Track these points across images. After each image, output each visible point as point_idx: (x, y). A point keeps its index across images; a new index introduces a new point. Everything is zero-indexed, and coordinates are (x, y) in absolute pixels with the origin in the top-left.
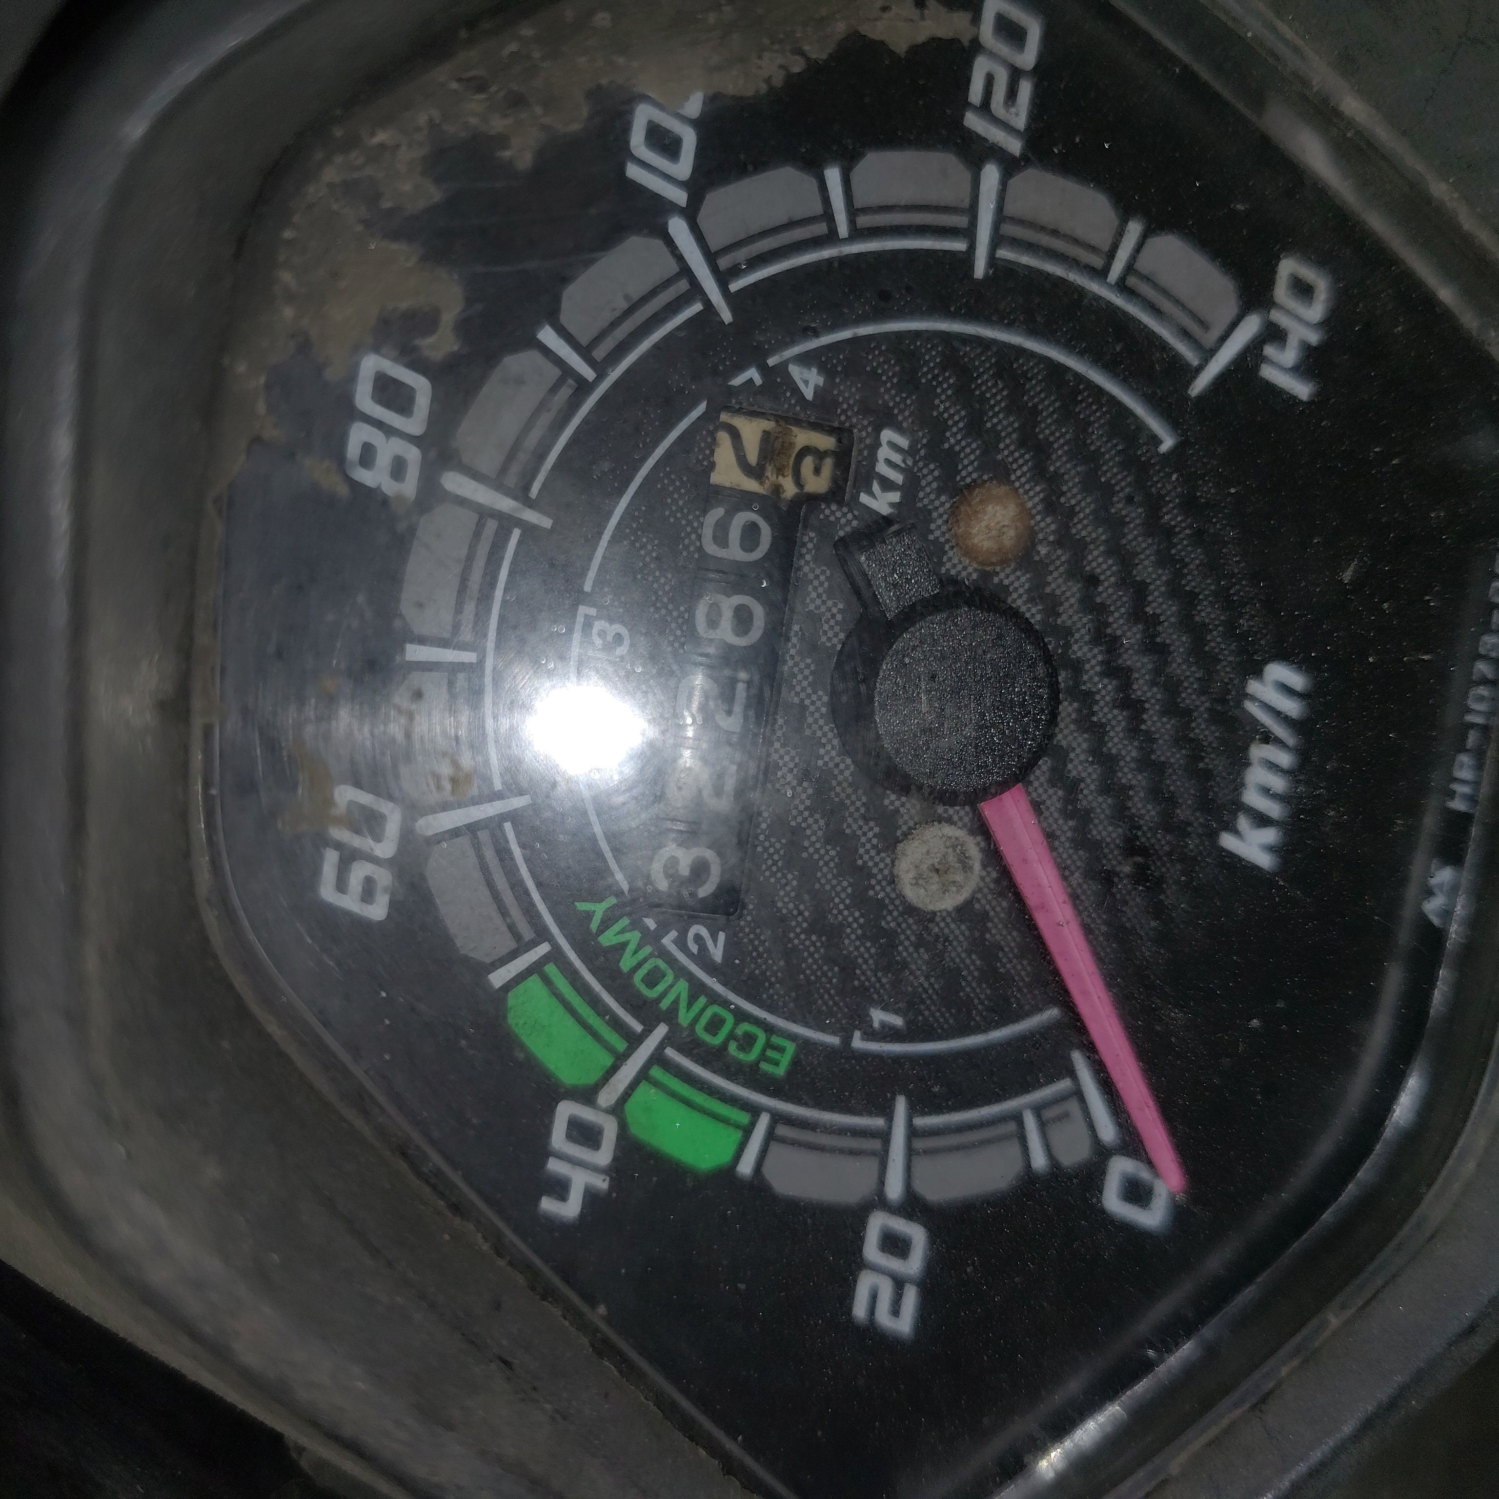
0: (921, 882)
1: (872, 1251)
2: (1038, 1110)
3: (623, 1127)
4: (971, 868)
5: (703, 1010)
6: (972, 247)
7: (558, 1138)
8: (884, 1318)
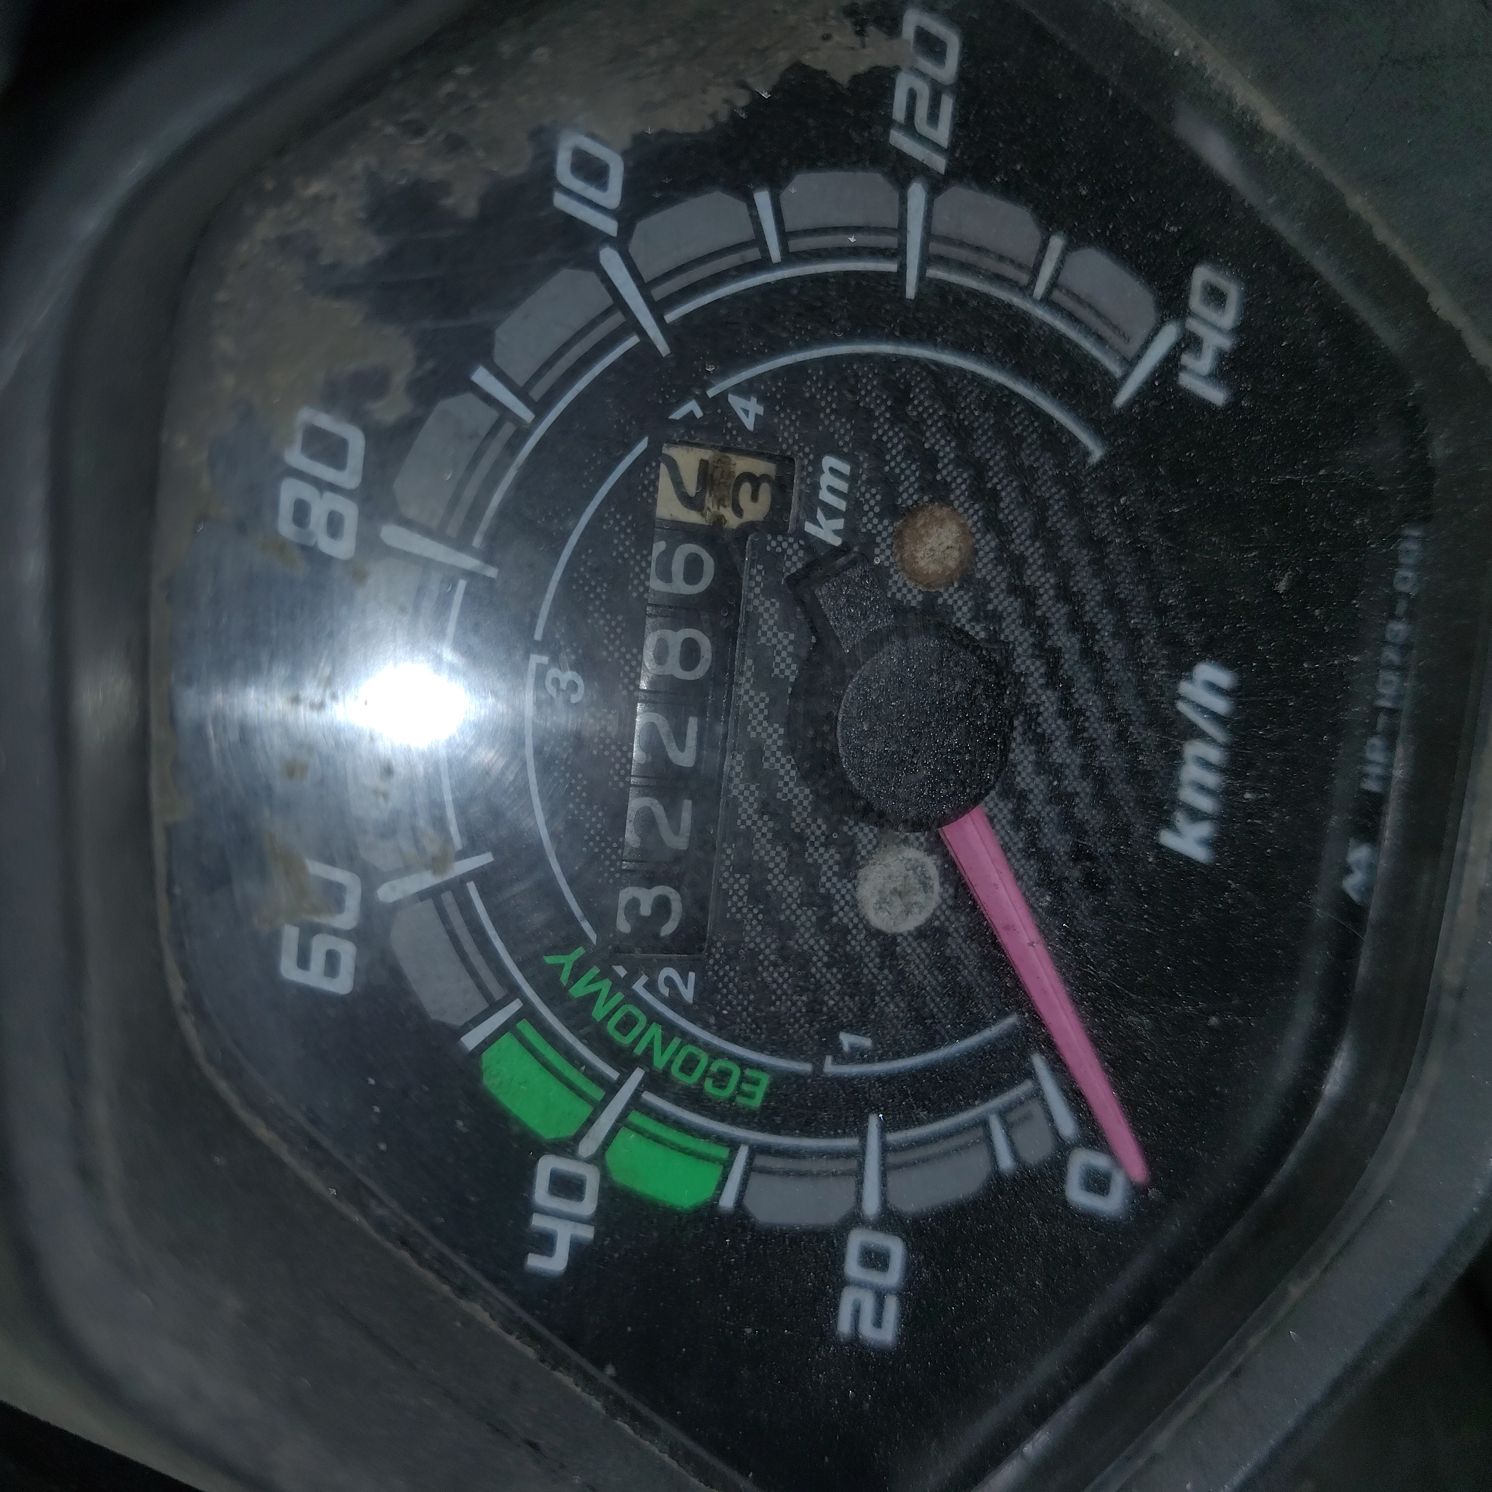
0: (883, 905)
1: (853, 1268)
2: (1003, 1114)
3: (605, 1176)
4: (931, 887)
5: (677, 1051)
6: (903, 267)
7: (541, 1194)
8: (867, 1331)
